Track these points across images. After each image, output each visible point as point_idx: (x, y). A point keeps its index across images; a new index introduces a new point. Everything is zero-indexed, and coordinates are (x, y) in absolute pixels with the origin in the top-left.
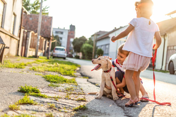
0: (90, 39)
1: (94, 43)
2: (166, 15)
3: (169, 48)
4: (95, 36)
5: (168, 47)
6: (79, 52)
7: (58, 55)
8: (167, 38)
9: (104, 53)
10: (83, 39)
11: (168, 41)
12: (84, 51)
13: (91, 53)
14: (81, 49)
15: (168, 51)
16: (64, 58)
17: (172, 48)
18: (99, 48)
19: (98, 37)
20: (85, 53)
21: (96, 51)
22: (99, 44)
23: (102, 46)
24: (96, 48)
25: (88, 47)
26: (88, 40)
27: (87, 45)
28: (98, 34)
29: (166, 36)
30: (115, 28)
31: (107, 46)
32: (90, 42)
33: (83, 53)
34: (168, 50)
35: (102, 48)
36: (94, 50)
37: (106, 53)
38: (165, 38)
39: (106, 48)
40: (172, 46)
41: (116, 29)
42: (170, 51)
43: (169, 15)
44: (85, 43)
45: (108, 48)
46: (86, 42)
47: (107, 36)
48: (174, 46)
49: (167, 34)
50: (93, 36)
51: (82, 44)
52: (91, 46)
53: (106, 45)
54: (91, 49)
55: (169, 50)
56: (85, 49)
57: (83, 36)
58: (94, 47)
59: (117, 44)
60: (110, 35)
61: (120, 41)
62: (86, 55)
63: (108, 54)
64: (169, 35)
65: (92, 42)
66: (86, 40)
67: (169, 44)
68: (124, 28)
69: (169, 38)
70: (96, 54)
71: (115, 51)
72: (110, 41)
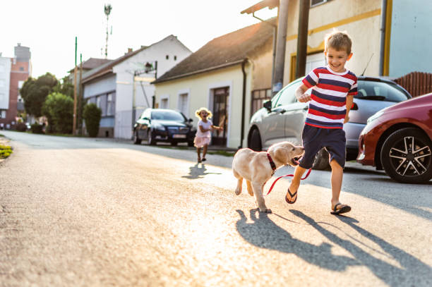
0: (66, 79)
1: (76, 92)
2: (242, 13)
3: (257, 95)
4: (78, 72)
5: (253, 92)
6: (38, 116)
8: (249, 70)
9: (103, 115)
10: (48, 83)
11: (254, 78)
12: (51, 112)
13: (71, 117)
14: (43, 108)
15: (255, 102)
17: (263, 94)
18: (89, 103)
19: (86, 75)
20: (54, 118)
21: (80, 110)
22: (90, 92)
23: (97, 96)
24: (82, 101)
25: (60, 102)
26: (62, 82)
27: (59, 96)
28: (84, 68)
29: (249, 65)
30: (130, 50)
31: (110, 98)
32: (68, 88)
33: (47, 114)
34: (253, 99)
35: (99, 103)
36: (75, 108)
37: (109, 114)
38: (246, 70)
39: (107, 102)
40: (263, 90)
41: (131, 53)
42: (259, 101)
43: (252, 14)
44: (53, 91)
45: (114, 102)
46: (55, 88)
47: (110, 70)
48: (266, 90)
49: (250, 61)
50: (72, 71)
51: (46, 93)
52: (68, 98)
53: (108, 94)
54: (69, 105)
55: (257, 99)
56: (52, 106)
57: (48, 74)
58: (75, 102)
59: (134, 91)
60: (115, 69)
61: (141, 82)
62: (56, 123)
63: (112, 117)
64: (255, 62)
65: (70, 88)
66: (56, 83)
67: (255, 84)
68: (152, 48)
69: (254, 69)
70: (82, 118)
71: (131, 109)
72: (116, 84)
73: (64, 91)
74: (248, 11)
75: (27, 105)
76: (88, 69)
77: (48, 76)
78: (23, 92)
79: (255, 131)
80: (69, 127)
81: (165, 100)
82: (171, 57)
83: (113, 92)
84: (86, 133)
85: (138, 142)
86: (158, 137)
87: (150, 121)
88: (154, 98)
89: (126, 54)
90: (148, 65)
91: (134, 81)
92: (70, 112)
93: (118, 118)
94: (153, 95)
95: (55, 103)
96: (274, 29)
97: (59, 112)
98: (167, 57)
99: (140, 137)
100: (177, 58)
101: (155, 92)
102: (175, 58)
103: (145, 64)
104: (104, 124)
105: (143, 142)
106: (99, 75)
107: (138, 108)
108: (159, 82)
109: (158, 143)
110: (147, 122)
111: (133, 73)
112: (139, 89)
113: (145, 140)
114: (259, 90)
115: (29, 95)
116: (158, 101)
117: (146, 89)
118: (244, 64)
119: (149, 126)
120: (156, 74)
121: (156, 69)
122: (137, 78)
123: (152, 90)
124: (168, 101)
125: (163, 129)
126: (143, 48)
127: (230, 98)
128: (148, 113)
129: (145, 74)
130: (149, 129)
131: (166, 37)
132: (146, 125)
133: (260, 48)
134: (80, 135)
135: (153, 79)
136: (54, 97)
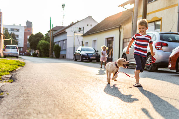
0: (46, 35)
1: (51, 40)
2: (119, 6)
3: (125, 41)
4: (51, 32)
5: (123, 39)
6: (35, 50)
7: (9, 54)
8: (122, 30)
9: (62, 49)
10: (39, 36)
11: (124, 33)
12: (40, 48)
13: (48, 50)
14: (38, 46)
15: (124, 43)
16: (17, 57)
17: (128, 40)
18: (56, 44)
19: (55, 33)
20: (42, 51)
21: (52, 47)
22: (56, 40)
23: (59, 42)
24: (53, 44)
25: (44, 44)
26: (45, 36)
27: (44, 41)
28: (54, 30)
29: (122, 28)
30: (73, 22)
31: (64, 42)
33: (39, 49)
34: (124, 42)
35: (60, 44)
36: (50, 47)
37: (64, 49)
38: (120, 30)
39: (63, 44)
40: (128, 38)
41: (73, 24)
42: (126, 43)
43: (123, 7)
44: (41, 40)
45: (66, 44)
46: (42, 38)
47: (65, 31)
48: (129, 38)
49: (122, 26)
50: (49, 31)
51: (38, 40)
52: (47, 42)
53: (63, 40)
54: (48, 45)
55: (125, 42)
56: (41, 46)
57: (39, 33)
58: (50, 44)
59: (74, 39)
60: (67, 30)
61: (77, 35)
62: (43, 52)
63: (65, 50)
64: (124, 27)
65: (48, 38)
66: (42, 36)
67: (124, 36)
68: (81, 22)
69: (124, 30)
70: (53, 50)
71: (73, 46)
72: (67, 36)
73: (46, 40)
74: (121, 6)
75: (31, 45)
76: (55, 31)
77: (39, 34)
78: (29, 40)
79: (124, 55)
80: (48, 54)
81: (87, 43)
82: (89, 25)
83: (66, 40)
84: (55, 56)
85: (76, 60)
86: (84, 58)
87: (81, 52)
88: (82, 42)
89: (71, 24)
90: (80, 29)
91: (74, 35)
92: (48, 48)
93: (68, 50)
94: (82, 41)
95: (42, 44)
96: (132, 13)
97: (44, 48)
98: (88, 25)
99: (77, 58)
100: (92, 26)
101: (83, 40)
102: (91, 25)
103: (79, 28)
104: (62, 53)
105: (78, 60)
106: (60, 33)
107: (76, 46)
108: (84, 35)
109: (84, 61)
110: (79, 52)
111: (74, 32)
112: (76, 38)
113: (79, 59)
114: (126, 39)
115: (32, 41)
116: (84, 43)
117: (79, 38)
118: (120, 28)
119: (80, 53)
120: (83, 32)
121: (83, 30)
122: (76, 34)
123: (81, 39)
124: (88, 43)
125: (86, 55)
126: (78, 22)
127: (114, 42)
128: (80, 48)
129: (79, 32)
130: (80, 55)
131: (87, 17)
132: (79, 53)
133: (127, 21)
134: (52, 58)
135: (82, 34)
136: (42, 42)
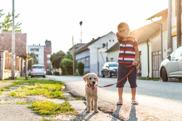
0: (68, 53)
1: (73, 57)
2: (146, 20)
3: (154, 54)
4: (74, 49)
5: (152, 53)
6: (58, 68)
7: (36, 74)
8: (150, 44)
9: (85, 66)
10: (61, 55)
11: (152, 46)
12: (64, 66)
13: (72, 68)
14: (60, 65)
15: (153, 57)
16: (44, 76)
17: (157, 53)
18: (78, 62)
19: (77, 50)
20: (65, 69)
21: (76, 65)
22: (78, 57)
23: (81, 59)
24: (76, 62)
25: (67, 62)
26: (66, 54)
27: (66, 60)
28: (75, 47)
29: (150, 42)
30: (93, 39)
31: (87, 59)
32: (69, 56)
33: (62, 68)
34: (152, 56)
35: (82, 61)
36: (74, 64)
37: (87, 66)
38: (149, 44)
39: (86, 61)
40: (157, 51)
42: (155, 57)
43: (151, 20)
44: (63, 58)
45: (89, 61)
46: (64, 57)
47: (87, 48)
48: (158, 51)
49: (150, 40)
50: (71, 49)
51: (60, 59)
52: (70, 60)
53: (86, 57)
54: (71, 63)
55: (154, 56)
56: (64, 64)
57: (61, 51)
58: (73, 61)
59: (98, 55)
60: (89, 47)
61: (101, 52)
62: (66, 71)
63: (89, 67)
64: (152, 40)
65: (70, 56)
66: (64, 54)
67: (153, 49)
69: (152, 43)
70: (76, 68)
71: (96, 63)
72: (89, 53)
74: (149, 19)
75: (53, 64)
76: (77, 48)
78: (51, 59)
80: (71, 72)
81: (112, 59)
83: (89, 57)
84: (79, 74)
85: (104, 77)
86: (113, 74)
87: (109, 68)
88: (107, 58)
89: (91, 41)
90: (104, 45)
91: (98, 51)
92: (71, 66)
93: (91, 67)
96: (161, 26)
97: (67, 66)
98: (110, 41)
99: (104, 74)
101: (107, 56)
102: (113, 41)
103: (102, 44)
104: (85, 70)
105: (106, 76)
106: (82, 50)
107: (100, 63)
108: (109, 51)
109: (113, 77)
110: (107, 68)
111: (97, 48)
112: (100, 55)
114: (155, 52)
115: (53, 60)
116: (109, 59)
117: (103, 54)
118: (147, 41)
119: (108, 70)
120: (107, 48)
121: (107, 46)
122: (99, 50)
123: (105, 55)
124: (114, 59)
125: (115, 71)
126: (99, 38)
127: (142, 56)
128: (107, 64)
129: (103, 48)
130: (109, 71)
133: (154, 35)
135: (106, 50)
136: (64, 60)
